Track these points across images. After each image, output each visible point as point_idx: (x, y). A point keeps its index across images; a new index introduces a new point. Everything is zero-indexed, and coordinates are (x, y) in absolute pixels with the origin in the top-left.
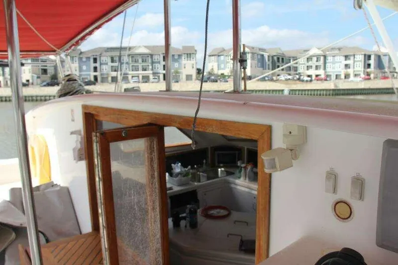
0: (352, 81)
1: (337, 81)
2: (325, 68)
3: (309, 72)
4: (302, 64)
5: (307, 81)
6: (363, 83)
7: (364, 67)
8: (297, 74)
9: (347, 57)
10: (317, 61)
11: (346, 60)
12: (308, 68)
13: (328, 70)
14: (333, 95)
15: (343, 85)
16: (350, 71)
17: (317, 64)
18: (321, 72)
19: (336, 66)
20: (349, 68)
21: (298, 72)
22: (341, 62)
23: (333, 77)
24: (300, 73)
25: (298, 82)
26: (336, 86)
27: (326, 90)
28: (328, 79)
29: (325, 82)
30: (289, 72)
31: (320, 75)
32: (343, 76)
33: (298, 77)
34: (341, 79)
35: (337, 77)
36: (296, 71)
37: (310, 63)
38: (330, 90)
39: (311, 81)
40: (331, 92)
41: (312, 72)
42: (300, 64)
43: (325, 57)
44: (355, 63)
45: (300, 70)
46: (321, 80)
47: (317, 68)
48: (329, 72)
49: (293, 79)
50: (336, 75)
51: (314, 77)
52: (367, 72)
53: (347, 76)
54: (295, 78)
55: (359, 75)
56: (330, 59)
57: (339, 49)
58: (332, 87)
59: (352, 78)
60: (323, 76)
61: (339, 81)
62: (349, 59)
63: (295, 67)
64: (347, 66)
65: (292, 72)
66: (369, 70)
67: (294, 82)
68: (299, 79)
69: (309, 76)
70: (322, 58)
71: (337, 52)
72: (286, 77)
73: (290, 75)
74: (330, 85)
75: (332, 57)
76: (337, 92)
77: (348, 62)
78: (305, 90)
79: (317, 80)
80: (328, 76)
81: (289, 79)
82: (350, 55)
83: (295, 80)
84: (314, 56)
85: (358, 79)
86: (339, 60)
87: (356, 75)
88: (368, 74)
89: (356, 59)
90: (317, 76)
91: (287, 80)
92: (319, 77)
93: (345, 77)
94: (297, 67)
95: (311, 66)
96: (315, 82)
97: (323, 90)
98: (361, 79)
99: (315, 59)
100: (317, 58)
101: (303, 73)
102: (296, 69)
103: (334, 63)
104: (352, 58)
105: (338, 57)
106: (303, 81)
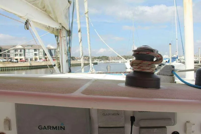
0: (38, 62)
1: (31, 62)
2: (25, 55)
3: (16, 57)
4: (12, 53)
5: (15, 62)
6: (44, 62)
7: (44, 55)
8: (10, 59)
9: (35, 50)
10: (20, 52)
11: (35, 51)
12: (16, 55)
13: (26, 56)
14: (29, 69)
15: (34, 64)
16: (37, 57)
17: (21, 53)
18: (23, 57)
19: (30, 54)
20: (37, 55)
21: (10, 58)
22: (32, 52)
23: (29, 60)
24: (11, 58)
25: (10, 63)
26: (31, 64)
27: (26, 66)
28: (26, 61)
29: (25, 62)
30: (5, 57)
31: (22, 59)
32: (34, 60)
33: (10, 60)
34: (33, 61)
35: (31, 60)
36: (9, 57)
37: (17, 53)
38: (28, 66)
39: (18, 62)
40: (28, 68)
41: (18, 57)
42: (11, 53)
43: (24, 50)
44: (40, 53)
45: (11, 57)
46: (23, 61)
47: (20, 55)
48: (27, 57)
49: (7, 61)
50: (31, 59)
51: (19, 60)
52: (45, 57)
53: (36, 59)
54: (9, 61)
55: (42, 59)
56: (27, 51)
57: (31, 46)
58: (29, 65)
59: (38, 60)
60: (24, 59)
61: (32, 62)
62: (37, 51)
63: (8, 55)
64: (35, 54)
65: (7, 57)
66: (46, 56)
67: (8, 63)
68: (11, 61)
69: (16, 59)
70: (23, 50)
71: (30, 47)
72: (3, 60)
73: (5, 59)
74: (28, 64)
75: (28, 50)
76: (32, 68)
77: (36, 52)
78: (15, 67)
79: (21, 62)
80: (26, 59)
81: (5, 61)
82: (37, 49)
83: (9, 62)
84: (19, 49)
85: (41, 61)
86: (31, 51)
87: (40, 59)
88: (46, 58)
89: (40, 51)
90: (21, 59)
91: (4, 62)
92: (22, 60)
93: (35, 60)
94: (9, 55)
95: (17, 54)
96: (20, 62)
97: (24, 66)
98: (43, 61)
99: (19, 50)
100: (20, 50)
101: (13, 58)
102: (9, 56)
103: (29, 53)
104: (38, 50)
105: (31, 50)
106: (13, 62)
